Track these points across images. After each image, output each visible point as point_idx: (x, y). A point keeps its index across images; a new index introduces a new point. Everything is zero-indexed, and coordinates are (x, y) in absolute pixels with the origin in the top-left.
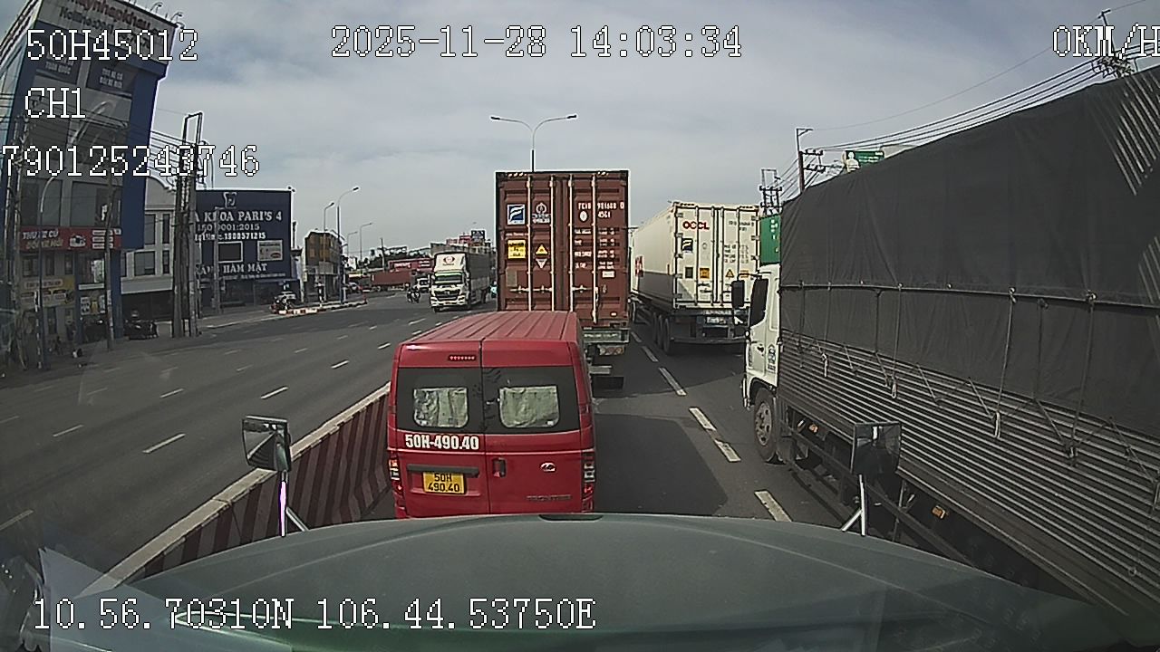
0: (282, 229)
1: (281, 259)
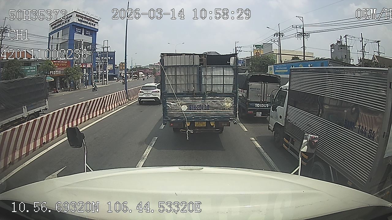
0: (112, 62)
1: (112, 69)
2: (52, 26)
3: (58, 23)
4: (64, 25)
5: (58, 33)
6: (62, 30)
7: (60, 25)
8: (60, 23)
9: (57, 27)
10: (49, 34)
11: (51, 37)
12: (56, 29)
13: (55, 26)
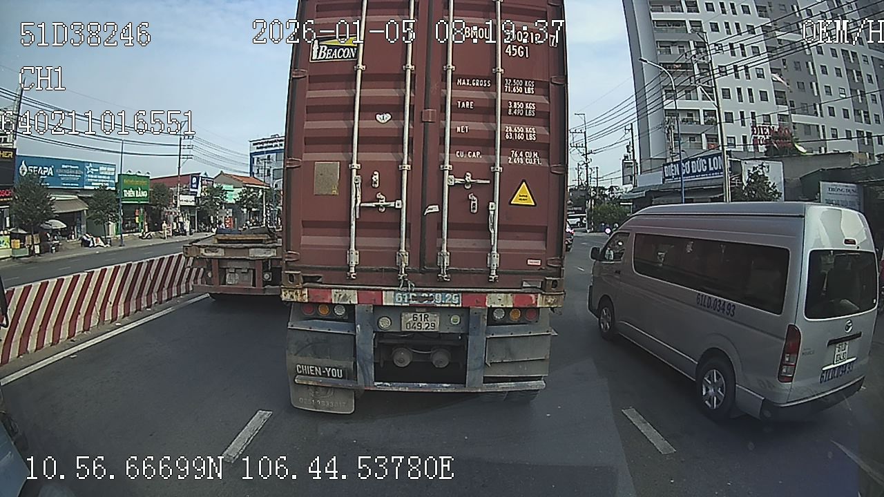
2: (256, 144)
3: (265, 142)
4: (277, 148)
5: (269, 156)
6: (275, 154)
7: (272, 146)
8: (271, 144)
9: (266, 147)
10: (251, 154)
11: (256, 160)
12: (264, 150)
13: (261, 145)
